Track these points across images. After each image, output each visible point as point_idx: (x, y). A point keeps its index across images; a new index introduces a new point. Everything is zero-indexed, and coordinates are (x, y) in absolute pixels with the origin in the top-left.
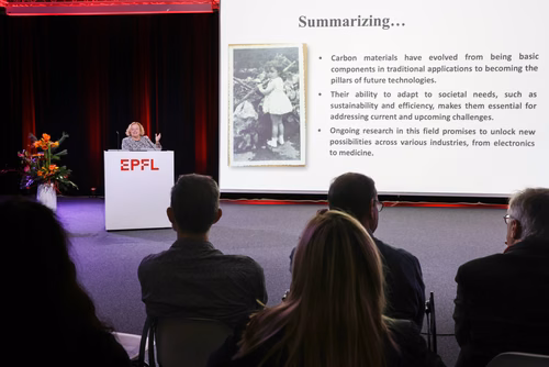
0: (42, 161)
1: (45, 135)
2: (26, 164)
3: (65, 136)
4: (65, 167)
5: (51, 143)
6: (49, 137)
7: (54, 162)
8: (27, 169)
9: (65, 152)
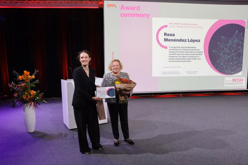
0: (25, 89)
1: (25, 72)
2: (14, 91)
3: (36, 71)
4: (39, 91)
5: (30, 77)
6: (29, 73)
7: (32, 89)
8: (16, 95)
9: (37, 81)
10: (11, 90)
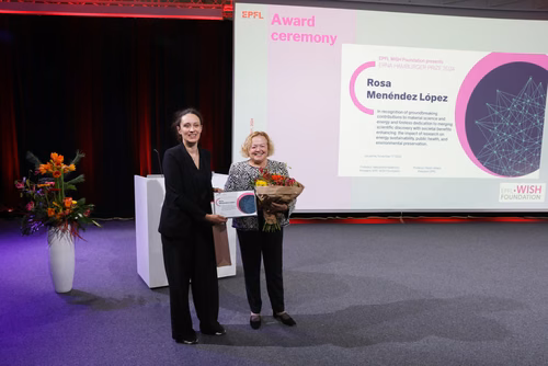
0: (53, 194)
1: (54, 155)
2: (28, 199)
3: (79, 155)
4: (83, 200)
5: (64, 166)
6: (62, 159)
7: (69, 194)
8: (31, 207)
9: (81, 178)
10: (22, 195)
